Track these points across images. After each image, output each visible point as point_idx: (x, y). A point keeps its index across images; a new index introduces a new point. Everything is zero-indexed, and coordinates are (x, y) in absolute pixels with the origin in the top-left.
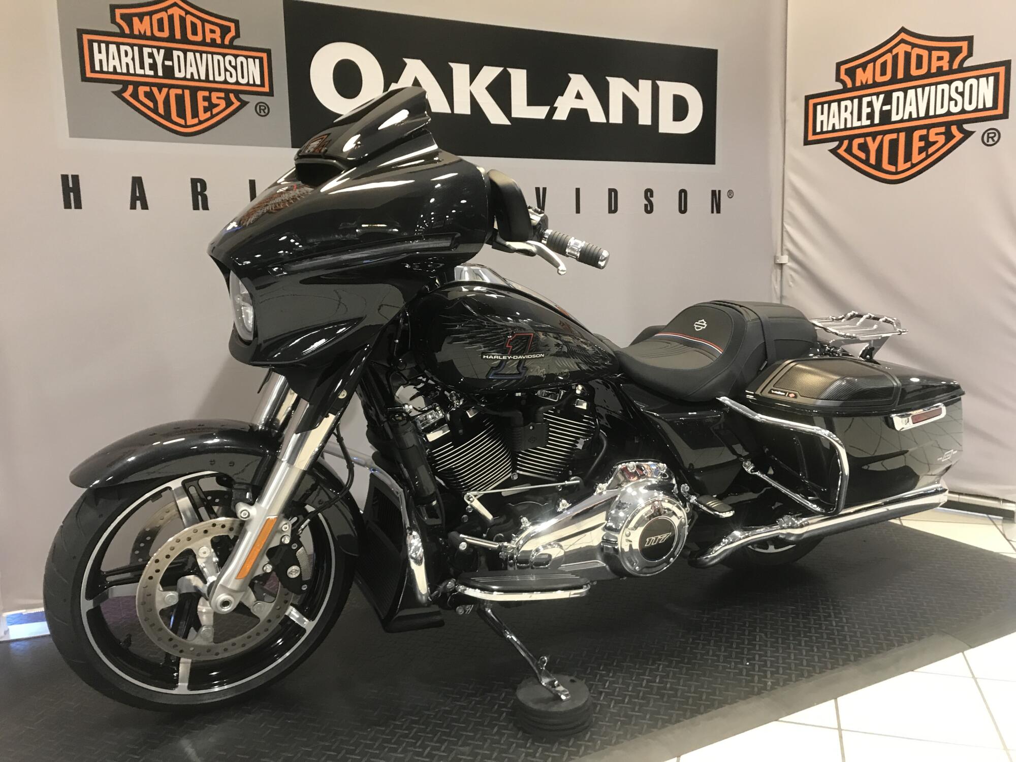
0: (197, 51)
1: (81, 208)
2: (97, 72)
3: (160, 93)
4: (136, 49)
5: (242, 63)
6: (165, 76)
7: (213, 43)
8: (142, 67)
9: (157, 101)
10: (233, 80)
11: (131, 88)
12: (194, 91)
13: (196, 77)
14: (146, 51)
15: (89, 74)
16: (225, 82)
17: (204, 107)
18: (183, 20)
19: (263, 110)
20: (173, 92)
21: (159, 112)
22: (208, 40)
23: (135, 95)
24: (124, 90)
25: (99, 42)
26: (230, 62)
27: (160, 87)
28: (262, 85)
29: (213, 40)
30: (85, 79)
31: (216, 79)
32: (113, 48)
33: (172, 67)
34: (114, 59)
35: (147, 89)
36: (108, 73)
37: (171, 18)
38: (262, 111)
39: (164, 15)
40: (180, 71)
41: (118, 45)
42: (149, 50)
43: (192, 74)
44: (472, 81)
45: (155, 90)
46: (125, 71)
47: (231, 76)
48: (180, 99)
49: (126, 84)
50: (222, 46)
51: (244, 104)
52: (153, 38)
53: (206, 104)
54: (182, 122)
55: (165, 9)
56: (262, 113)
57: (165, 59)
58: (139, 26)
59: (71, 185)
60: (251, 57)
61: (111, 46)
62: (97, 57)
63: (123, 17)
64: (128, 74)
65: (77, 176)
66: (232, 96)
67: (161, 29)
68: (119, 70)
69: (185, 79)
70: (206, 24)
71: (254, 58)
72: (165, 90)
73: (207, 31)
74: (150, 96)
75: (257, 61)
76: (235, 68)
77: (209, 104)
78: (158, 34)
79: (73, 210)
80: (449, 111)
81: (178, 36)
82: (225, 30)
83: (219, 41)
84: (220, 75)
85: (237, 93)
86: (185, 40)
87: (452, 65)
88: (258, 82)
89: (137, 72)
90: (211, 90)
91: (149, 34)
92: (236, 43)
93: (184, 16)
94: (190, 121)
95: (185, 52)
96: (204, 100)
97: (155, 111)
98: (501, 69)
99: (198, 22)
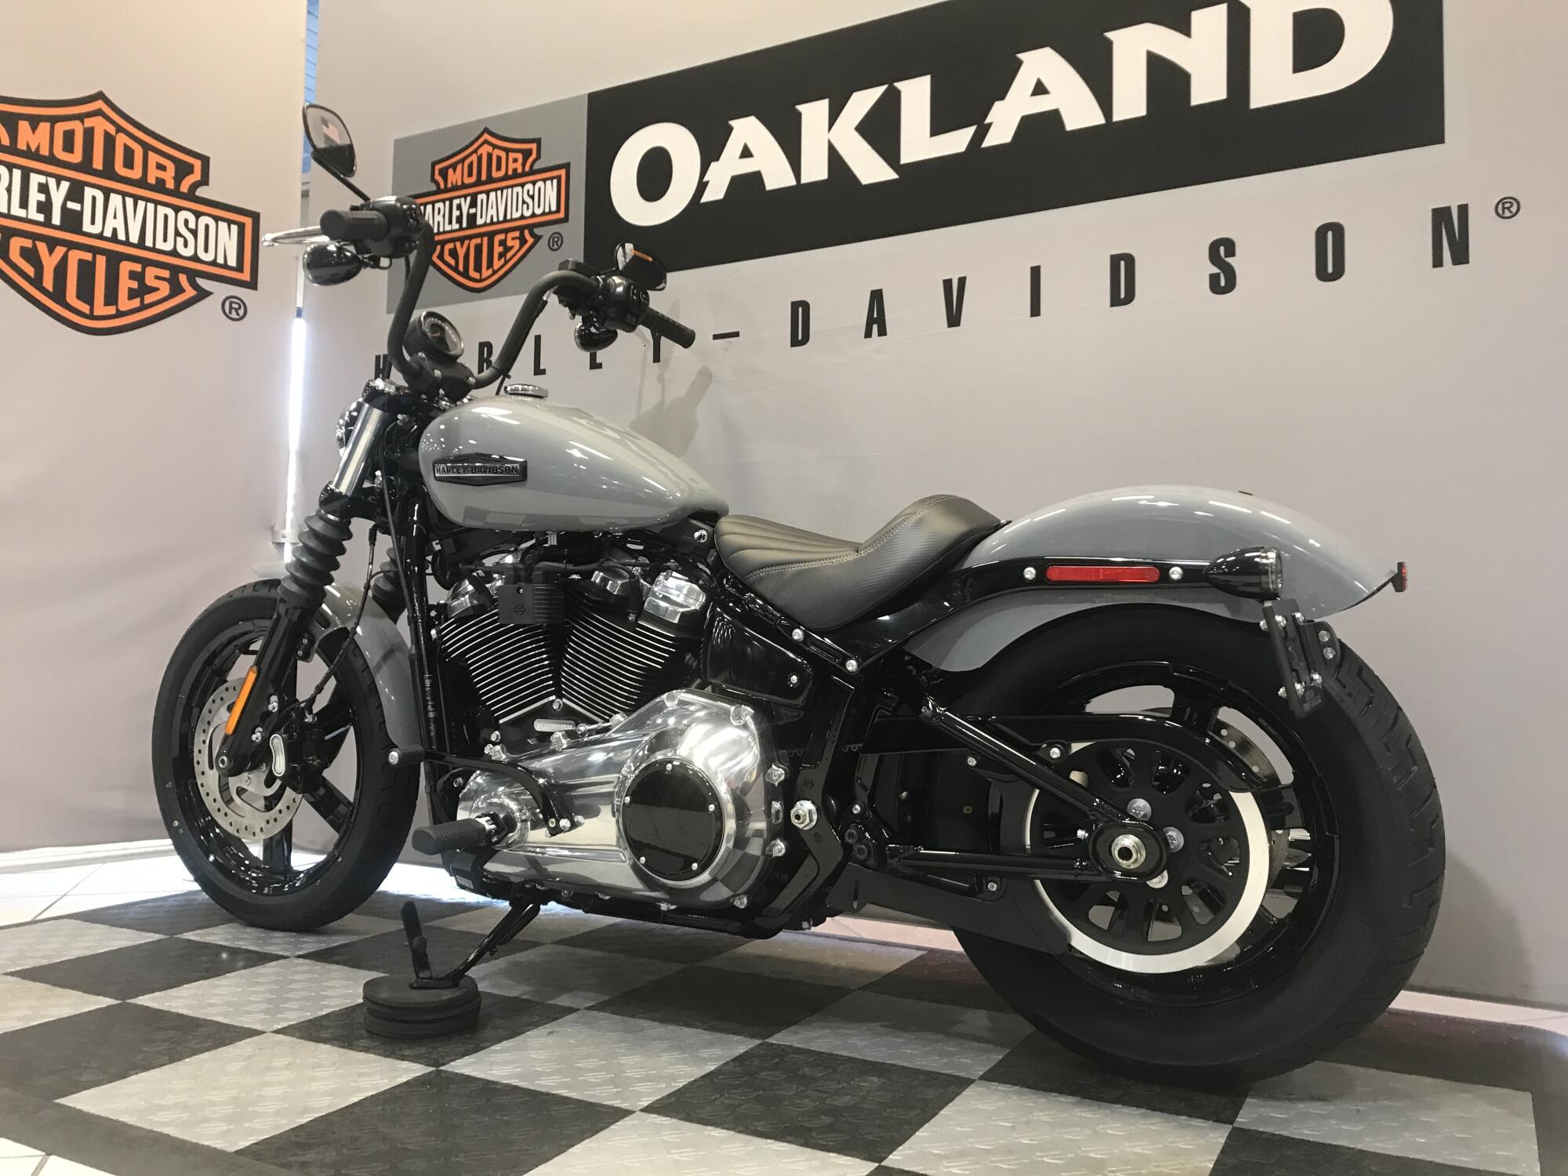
0: (498, 189)
3: (462, 246)
4: (447, 203)
5: (540, 189)
6: (466, 229)
7: (515, 175)
8: (450, 222)
9: (458, 256)
10: (527, 213)
11: (439, 248)
13: (495, 220)
14: (456, 202)
17: (499, 253)
18: (490, 156)
19: (556, 242)
20: (475, 242)
21: (460, 269)
22: (510, 172)
23: (441, 257)
24: (433, 251)
26: (528, 191)
27: (463, 240)
28: (558, 210)
29: (515, 170)
31: (514, 217)
32: (431, 208)
33: (475, 215)
35: (452, 246)
37: (480, 159)
38: (555, 244)
39: (474, 158)
40: (481, 217)
41: (434, 203)
42: (458, 201)
43: (492, 217)
44: (831, 126)
45: (458, 245)
47: (528, 208)
48: (478, 249)
50: (524, 174)
51: (537, 238)
52: (463, 186)
53: (501, 249)
54: (477, 275)
55: (475, 151)
56: (556, 247)
57: (471, 206)
58: (454, 178)
59: (381, 367)
60: (548, 179)
61: (429, 206)
63: (441, 172)
64: (438, 232)
66: (526, 232)
67: (470, 175)
69: (485, 224)
70: (510, 153)
71: (552, 179)
72: (466, 242)
73: (510, 162)
74: (454, 253)
75: (555, 181)
76: (532, 197)
77: (504, 249)
78: (467, 181)
80: (792, 182)
81: (484, 177)
82: (527, 154)
83: (520, 171)
84: (517, 210)
85: (531, 227)
86: (490, 180)
87: (800, 108)
88: (554, 208)
89: (446, 229)
90: (506, 231)
91: (460, 183)
92: (537, 166)
93: (491, 151)
94: (486, 273)
95: (488, 193)
96: (500, 245)
97: (455, 269)
98: (882, 89)
99: (503, 154)
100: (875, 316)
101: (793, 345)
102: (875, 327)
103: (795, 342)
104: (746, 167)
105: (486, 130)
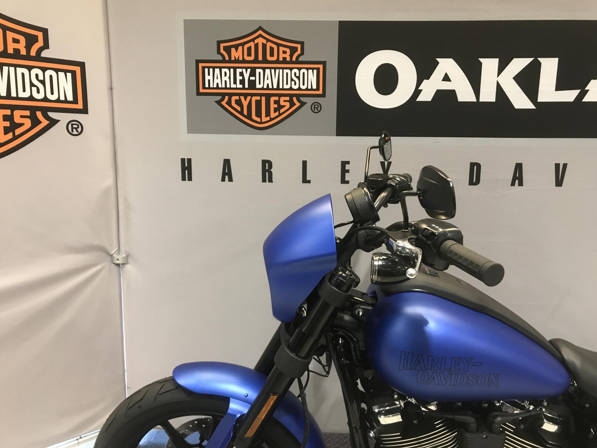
0: (273, 68)
1: (191, 180)
2: (207, 88)
3: (245, 99)
4: (232, 70)
5: (304, 73)
6: (249, 89)
7: (285, 61)
8: (235, 83)
9: (243, 106)
10: (296, 87)
11: (227, 98)
12: (268, 97)
13: (270, 87)
14: (238, 71)
15: (201, 90)
16: (291, 89)
17: (274, 108)
18: (264, 46)
19: (316, 108)
20: (254, 99)
21: (244, 113)
22: (281, 59)
23: (229, 103)
24: (223, 99)
25: (209, 68)
26: (295, 73)
27: (246, 96)
28: (318, 89)
29: (285, 59)
30: (199, 94)
31: (284, 87)
32: (217, 71)
33: (255, 81)
34: (217, 78)
35: (237, 98)
36: (213, 88)
37: (257, 46)
38: (316, 109)
39: (252, 44)
40: (260, 84)
41: (221, 68)
42: (240, 70)
43: (268, 85)
44: (499, 73)
45: (242, 98)
46: (224, 86)
47: (295, 84)
48: (258, 103)
49: (223, 95)
50: (291, 62)
51: (303, 104)
52: (244, 61)
53: (276, 106)
54: (258, 120)
55: (253, 40)
56: (316, 111)
57: (251, 75)
58: (236, 54)
59: (186, 165)
60: (311, 68)
61: (216, 69)
62: (207, 78)
63: (225, 48)
64: (226, 88)
65: (190, 159)
66: (295, 99)
67: (249, 54)
68: (220, 86)
69: (263, 89)
70: (280, 47)
71: (313, 69)
72: (249, 98)
73: (281, 52)
74: (239, 102)
75: (315, 71)
76: (298, 78)
77: (278, 106)
78: (247, 58)
79: (187, 182)
80: (475, 100)
81: (260, 58)
82: (293, 50)
83: (288, 59)
84: (287, 84)
85: (298, 96)
86: (265, 61)
87: (481, 60)
88: (314, 87)
89: (231, 87)
90: (280, 95)
91: (241, 59)
92: (301, 59)
93: (266, 43)
94: (264, 119)
95: (264, 69)
96: (275, 103)
97: (241, 113)
98: (530, 60)
99: (275, 47)
100: (517, 176)
101: (469, 185)
102: (517, 181)
103: (471, 183)
104: (446, 86)
105: (260, 28)
